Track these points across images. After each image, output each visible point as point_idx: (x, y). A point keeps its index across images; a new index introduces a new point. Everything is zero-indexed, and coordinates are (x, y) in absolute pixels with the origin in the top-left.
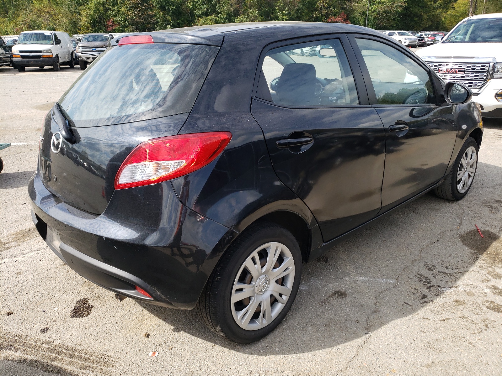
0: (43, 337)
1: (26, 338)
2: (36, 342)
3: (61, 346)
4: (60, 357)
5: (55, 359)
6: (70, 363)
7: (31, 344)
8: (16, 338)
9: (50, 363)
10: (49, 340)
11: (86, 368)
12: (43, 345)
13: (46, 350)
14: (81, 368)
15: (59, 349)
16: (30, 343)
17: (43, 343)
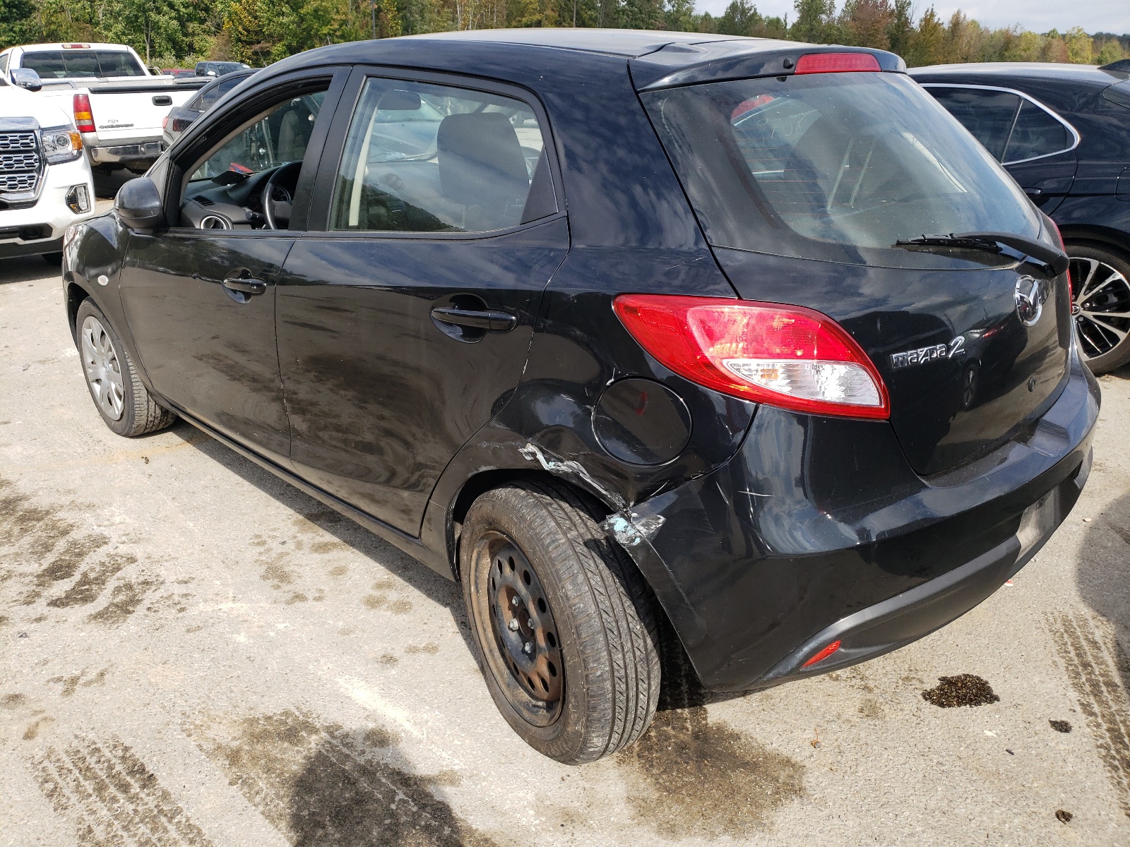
0: (1079, 721)
1: (1101, 746)
2: (1098, 726)
3: (1078, 687)
4: (1101, 679)
5: (1111, 685)
6: (1101, 662)
7: (1109, 730)
8: (1116, 763)
9: (1122, 687)
10: (1078, 709)
11: (1094, 644)
12: (1097, 712)
13: (1101, 702)
14: (1099, 648)
15: (1088, 688)
16: (1108, 735)
17: (1092, 714)
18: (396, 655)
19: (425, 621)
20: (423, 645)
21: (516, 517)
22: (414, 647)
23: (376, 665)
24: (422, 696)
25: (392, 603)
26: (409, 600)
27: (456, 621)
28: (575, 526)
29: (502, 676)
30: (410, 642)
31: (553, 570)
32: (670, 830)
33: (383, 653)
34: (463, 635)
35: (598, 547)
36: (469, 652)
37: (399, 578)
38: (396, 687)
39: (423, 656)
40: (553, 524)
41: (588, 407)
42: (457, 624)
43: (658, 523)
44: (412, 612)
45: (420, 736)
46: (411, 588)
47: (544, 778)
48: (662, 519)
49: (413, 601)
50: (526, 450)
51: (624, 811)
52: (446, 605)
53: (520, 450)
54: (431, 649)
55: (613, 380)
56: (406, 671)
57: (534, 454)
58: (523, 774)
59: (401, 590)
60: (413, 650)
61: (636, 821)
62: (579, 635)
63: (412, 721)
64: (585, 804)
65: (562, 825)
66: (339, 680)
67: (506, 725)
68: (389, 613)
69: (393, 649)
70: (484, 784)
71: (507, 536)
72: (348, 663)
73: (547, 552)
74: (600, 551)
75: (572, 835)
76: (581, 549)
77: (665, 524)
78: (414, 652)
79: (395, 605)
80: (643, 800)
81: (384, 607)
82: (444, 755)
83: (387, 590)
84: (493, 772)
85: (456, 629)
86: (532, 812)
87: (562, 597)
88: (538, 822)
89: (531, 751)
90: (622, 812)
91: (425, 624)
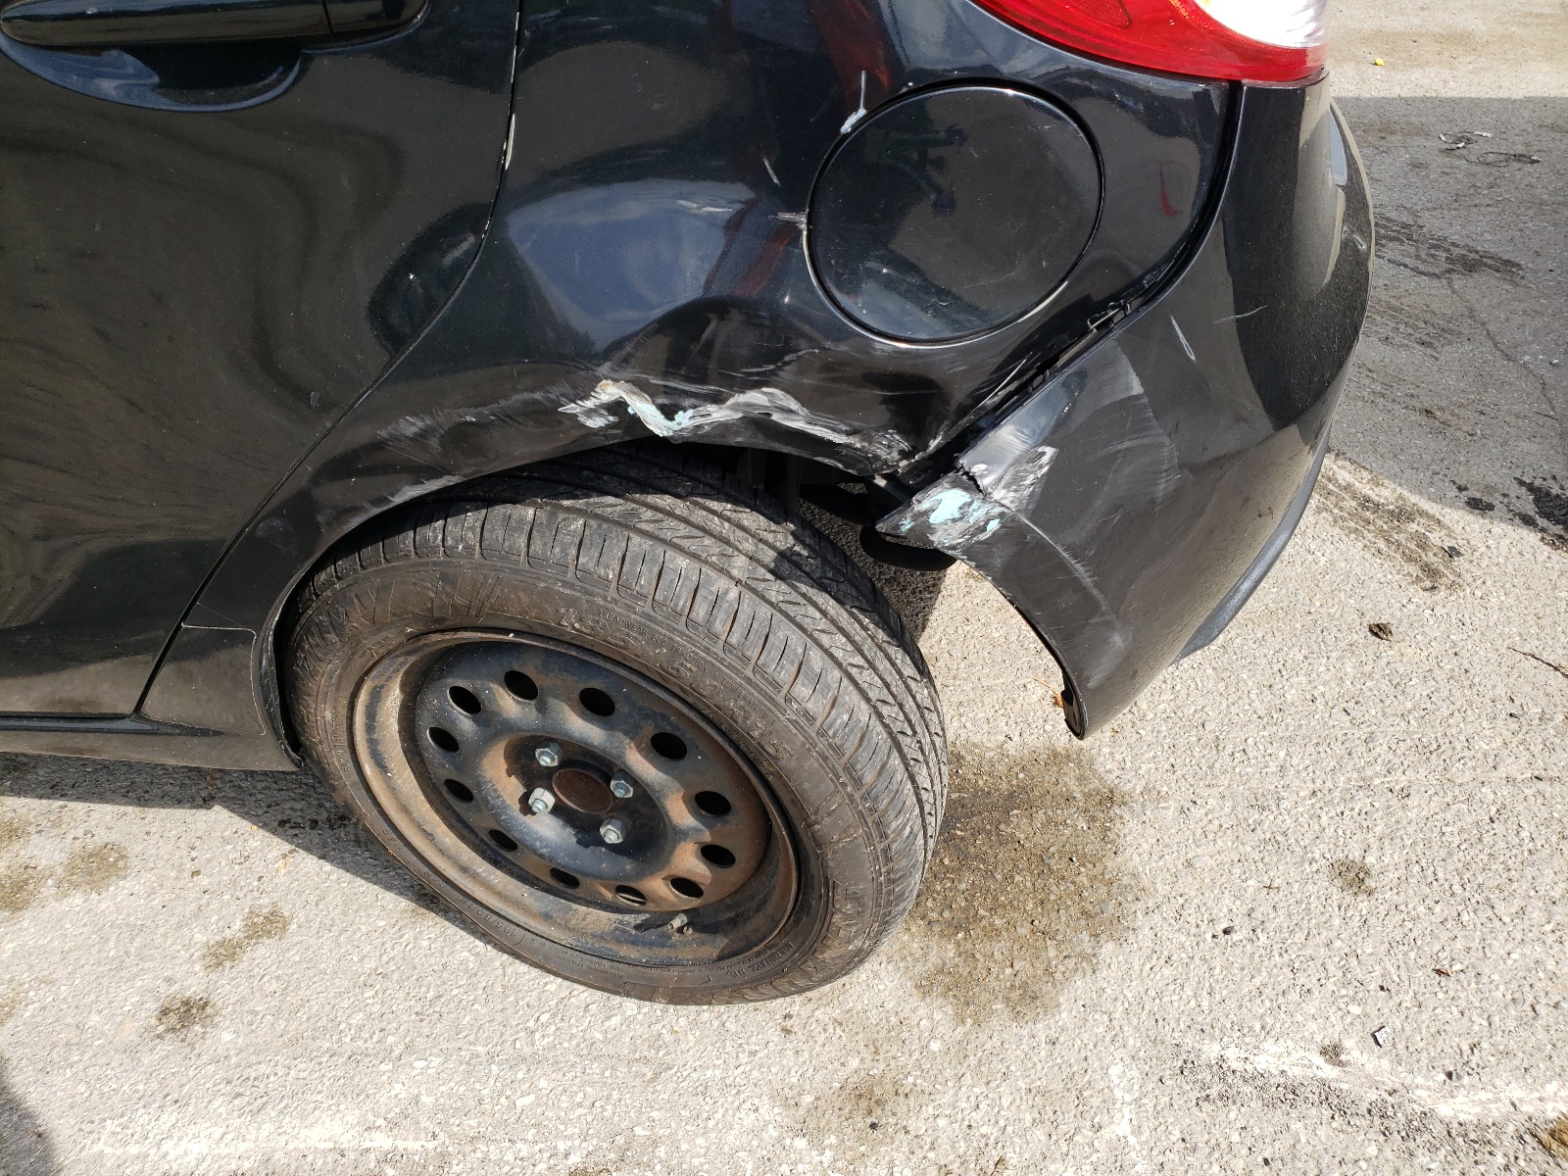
18: (194, 989)
19: (189, 866)
20: (238, 924)
21: (565, 584)
22: (221, 944)
23: (165, 1047)
24: (348, 1049)
25: (59, 871)
26: (99, 841)
27: (265, 826)
28: (727, 542)
29: (517, 904)
30: (200, 937)
31: (749, 673)
32: (1027, 999)
33: (153, 1006)
34: (308, 850)
35: (798, 566)
36: (359, 881)
37: (23, 801)
38: (263, 1068)
39: (261, 951)
40: (683, 562)
41: (787, 216)
42: (274, 832)
43: (1041, 467)
44: (134, 862)
45: (430, 1145)
46: (79, 808)
47: (754, 1053)
48: (1050, 452)
49: (113, 837)
50: (589, 404)
51: (938, 1016)
52: (207, 802)
53: (571, 408)
54: (268, 925)
55: (862, 112)
56: (255, 1013)
57: (618, 407)
58: (709, 1073)
59: (56, 824)
60: (223, 954)
61: (969, 1021)
62: (858, 782)
63: (380, 1122)
64: (867, 1054)
65: (873, 1126)
66: (96, 1148)
67: (583, 994)
68: (77, 900)
69: (169, 980)
70: (661, 1152)
71: (517, 633)
72: (82, 1088)
73: (714, 637)
74: (808, 574)
75: (907, 1132)
76: (777, 590)
77: (1055, 463)
78: (232, 956)
79: (72, 869)
80: (941, 971)
81: (48, 889)
82: (524, 1150)
83: (16, 846)
84: (655, 1114)
85: (278, 846)
86: (801, 1143)
87: (794, 723)
88: (828, 1154)
89: (681, 1017)
90: (934, 1019)
91: (196, 873)
